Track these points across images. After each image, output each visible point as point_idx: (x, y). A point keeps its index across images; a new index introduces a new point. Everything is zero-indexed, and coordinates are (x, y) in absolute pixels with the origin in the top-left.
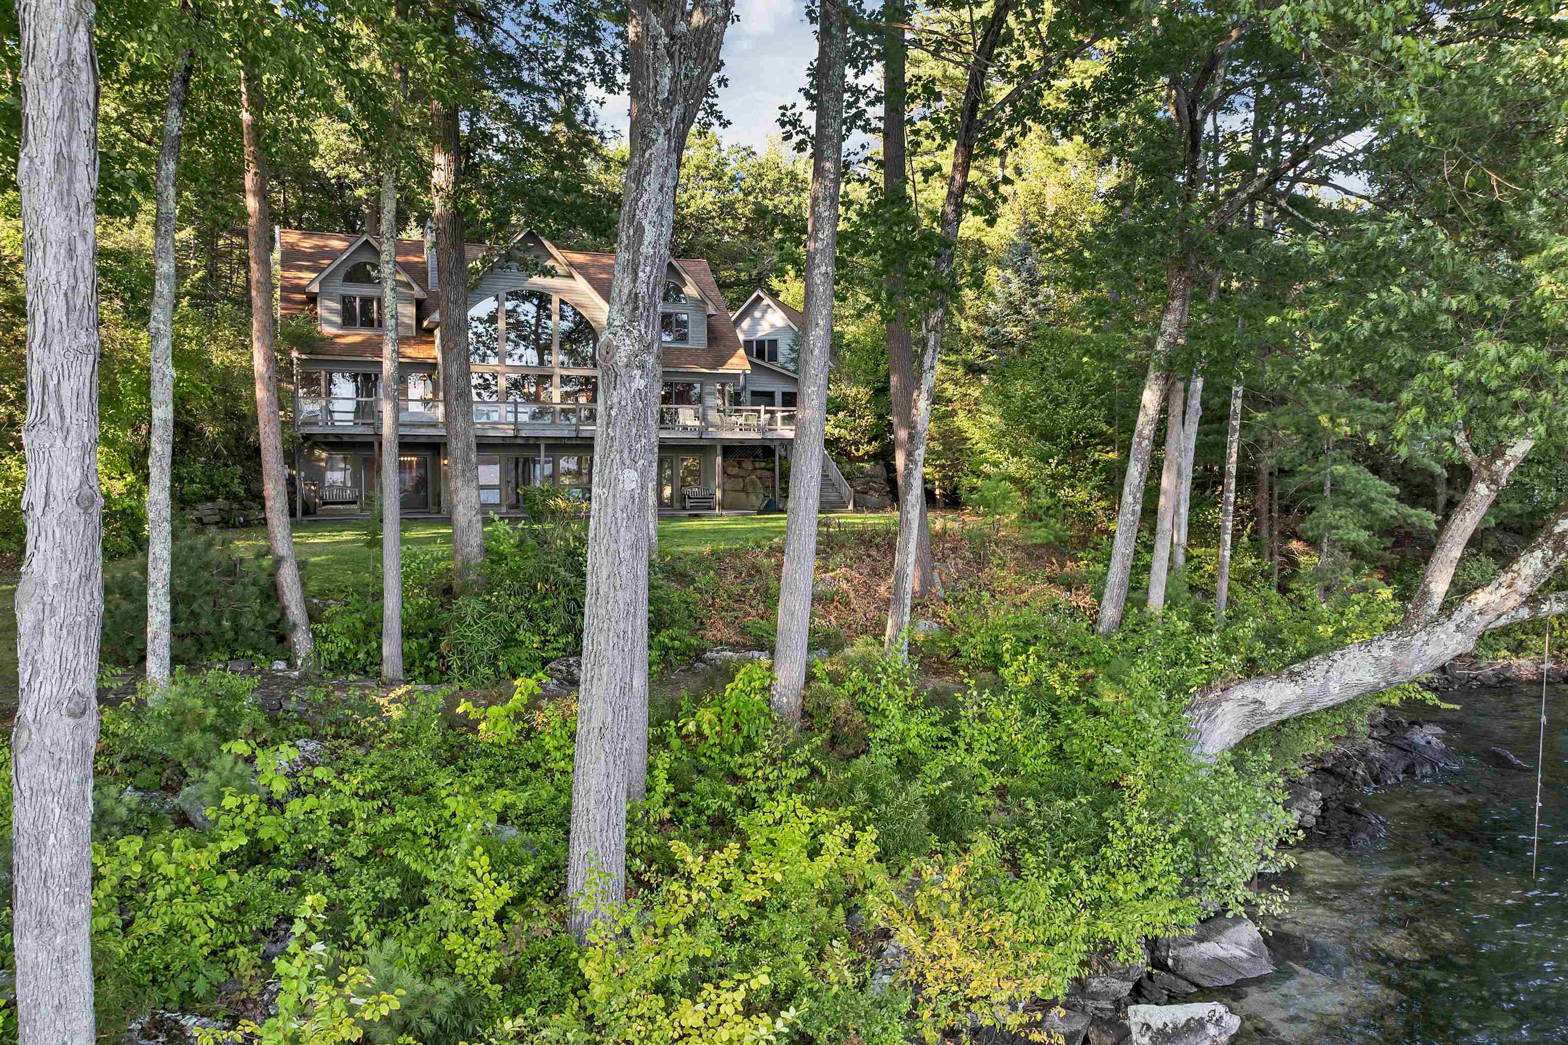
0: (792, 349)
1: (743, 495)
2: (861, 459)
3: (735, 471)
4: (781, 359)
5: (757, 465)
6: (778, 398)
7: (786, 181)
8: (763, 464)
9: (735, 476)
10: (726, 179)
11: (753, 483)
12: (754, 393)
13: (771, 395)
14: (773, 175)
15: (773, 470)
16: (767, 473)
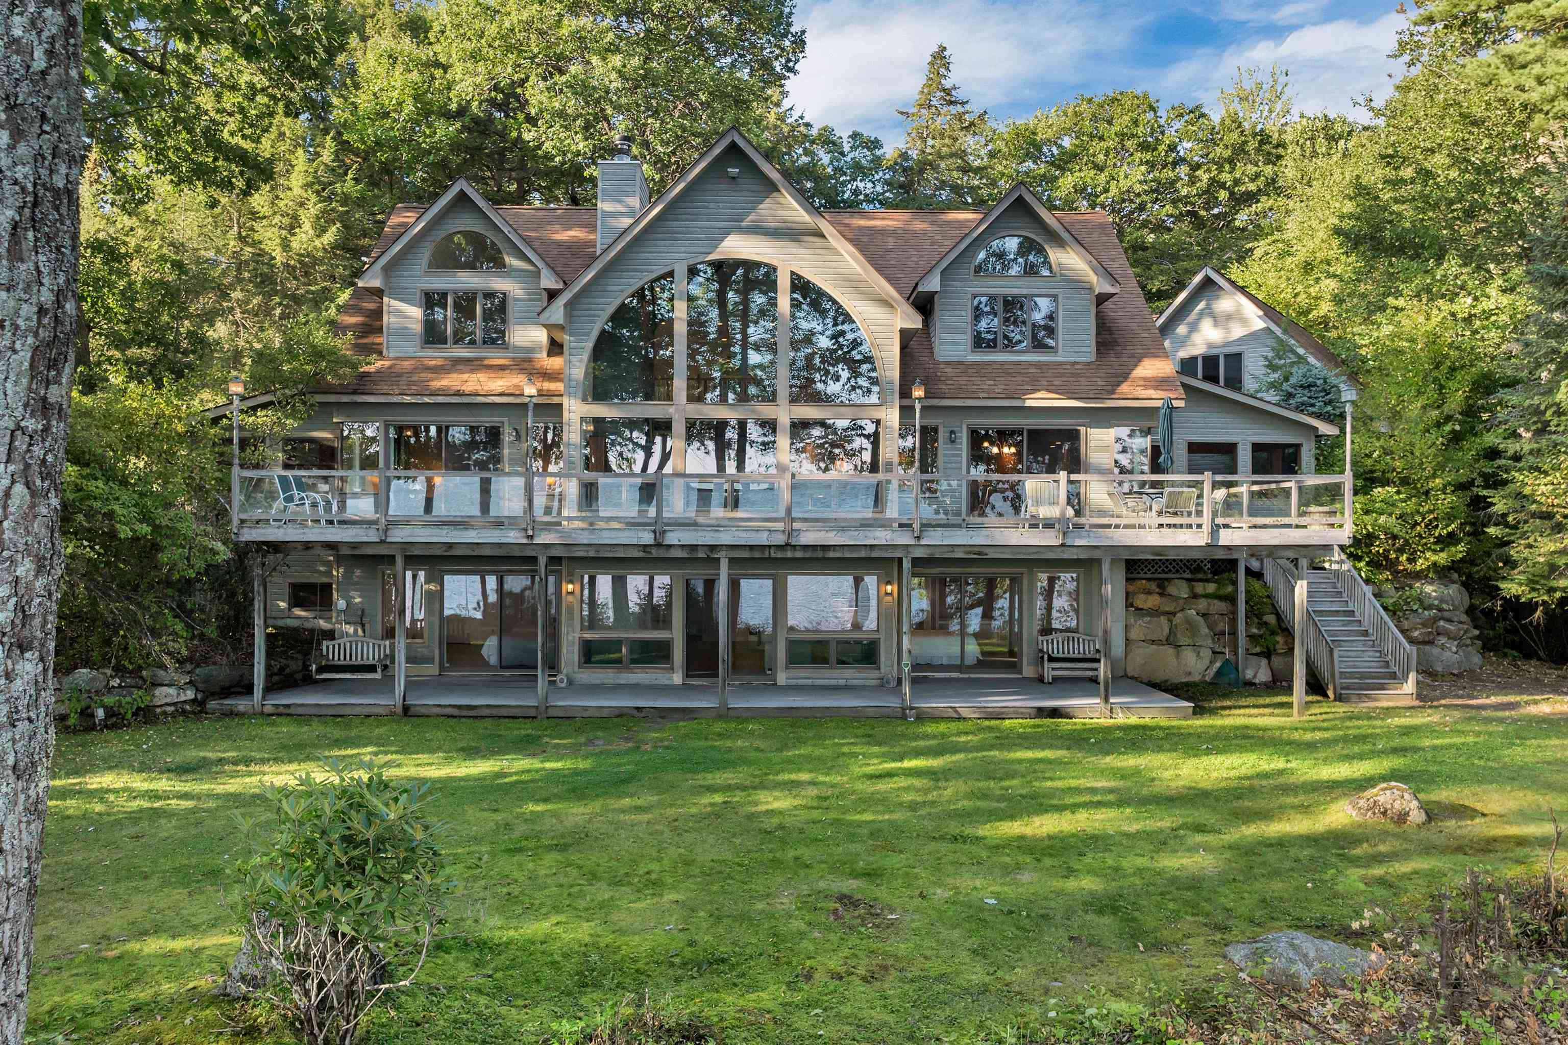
0: (1272, 367)
1: (1170, 651)
2: (1418, 575)
3: (1153, 601)
4: (1249, 384)
5: (1199, 588)
6: (1244, 457)
7: (1252, 145)
8: (1211, 588)
9: (1155, 613)
10: (1162, 148)
11: (1191, 627)
12: (1193, 448)
13: (1229, 449)
14: (1234, 137)
15: (1231, 599)
16: (1219, 606)
